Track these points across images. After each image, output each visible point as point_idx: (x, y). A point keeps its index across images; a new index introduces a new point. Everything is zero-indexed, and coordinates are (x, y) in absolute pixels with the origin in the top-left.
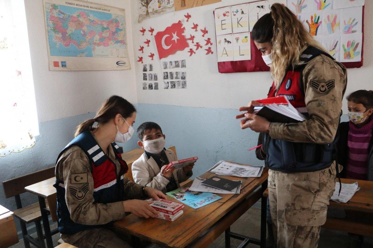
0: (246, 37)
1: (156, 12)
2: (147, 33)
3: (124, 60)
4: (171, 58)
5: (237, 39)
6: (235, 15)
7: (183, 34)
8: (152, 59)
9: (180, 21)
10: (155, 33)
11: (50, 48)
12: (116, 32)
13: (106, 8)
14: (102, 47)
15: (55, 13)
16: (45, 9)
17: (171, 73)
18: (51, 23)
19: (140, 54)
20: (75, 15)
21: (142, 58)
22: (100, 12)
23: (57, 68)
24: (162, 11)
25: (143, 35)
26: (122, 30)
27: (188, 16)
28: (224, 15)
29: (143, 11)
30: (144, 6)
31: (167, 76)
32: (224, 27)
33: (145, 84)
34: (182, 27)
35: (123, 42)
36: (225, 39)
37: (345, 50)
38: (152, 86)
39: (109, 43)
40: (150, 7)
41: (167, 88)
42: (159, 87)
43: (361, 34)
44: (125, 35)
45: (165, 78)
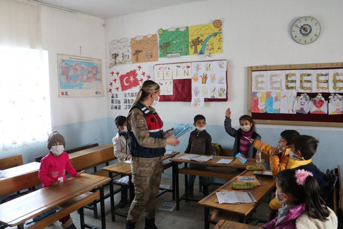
0: (171, 82)
1: (121, 63)
2: (115, 75)
3: (101, 91)
4: (129, 91)
5: (166, 83)
6: (165, 70)
7: (136, 77)
8: (118, 91)
9: (134, 70)
10: (120, 75)
11: (60, 84)
12: (96, 74)
13: (91, 59)
14: (88, 83)
15: (63, 65)
16: (58, 63)
17: (129, 100)
18: (61, 70)
19: (110, 87)
20: (74, 65)
21: (111, 90)
22: (87, 62)
23: (63, 96)
24: (124, 63)
25: (112, 75)
26: (99, 72)
27: (140, 67)
28: (159, 69)
29: (113, 61)
30: (113, 58)
31: (126, 101)
32: (159, 76)
33: (112, 106)
34: (136, 73)
35: (100, 80)
36: (160, 83)
37: (219, 92)
38: (117, 107)
39: (92, 80)
40: (117, 59)
41: (126, 109)
42: (121, 108)
43: (226, 84)
44: (101, 75)
45: (125, 103)
